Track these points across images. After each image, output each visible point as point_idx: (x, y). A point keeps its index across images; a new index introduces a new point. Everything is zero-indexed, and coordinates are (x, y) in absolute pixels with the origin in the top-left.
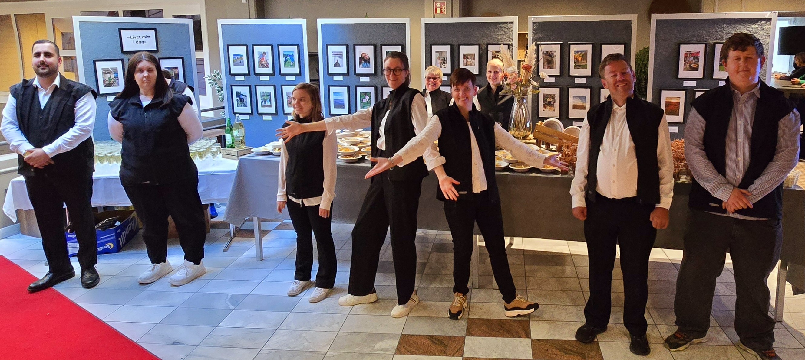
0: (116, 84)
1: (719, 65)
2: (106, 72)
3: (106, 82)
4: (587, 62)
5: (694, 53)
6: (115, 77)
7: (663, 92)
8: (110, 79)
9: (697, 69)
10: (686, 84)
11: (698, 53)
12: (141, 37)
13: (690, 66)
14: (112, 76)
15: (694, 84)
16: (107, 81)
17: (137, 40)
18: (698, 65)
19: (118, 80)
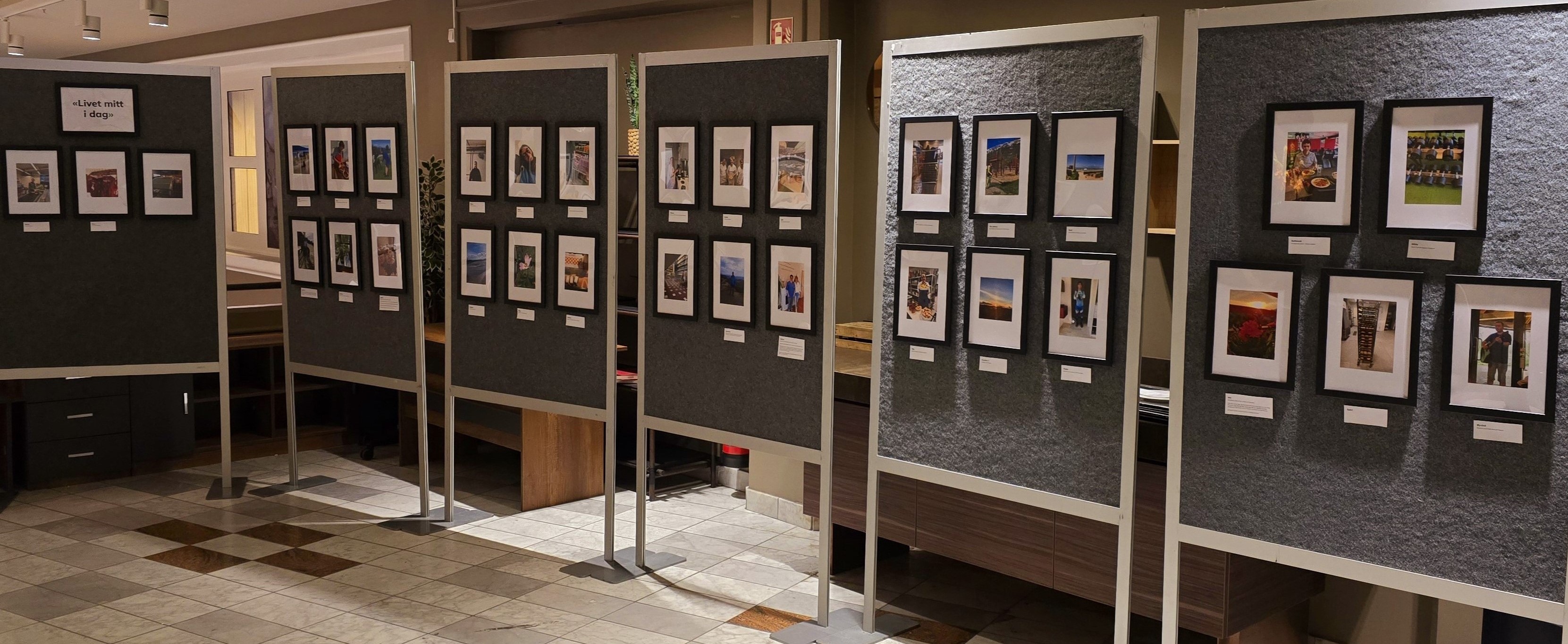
0: (43, 197)
1: (1404, 180)
2: (24, 170)
3: (24, 192)
4: (1017, 173)
5: (1318, 140)
6: (42, 183)
7: (1223, 273)
8: (32, 185)
9: (1329, 195)
10: (1298, 246)
11: (1332, 138)
12: (102, 104)
13: (1307, 183)
14: (37, 180)
15: (1321, 246)
16: (26, 189)
17: (91, 109)
18: (1334, 181)
19: (48, 188)
